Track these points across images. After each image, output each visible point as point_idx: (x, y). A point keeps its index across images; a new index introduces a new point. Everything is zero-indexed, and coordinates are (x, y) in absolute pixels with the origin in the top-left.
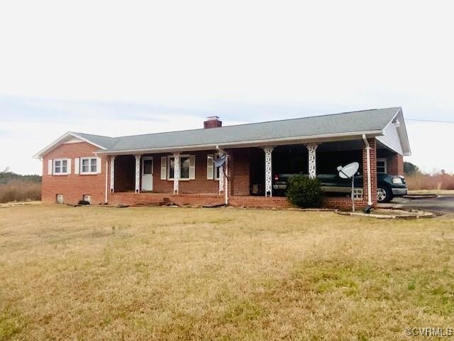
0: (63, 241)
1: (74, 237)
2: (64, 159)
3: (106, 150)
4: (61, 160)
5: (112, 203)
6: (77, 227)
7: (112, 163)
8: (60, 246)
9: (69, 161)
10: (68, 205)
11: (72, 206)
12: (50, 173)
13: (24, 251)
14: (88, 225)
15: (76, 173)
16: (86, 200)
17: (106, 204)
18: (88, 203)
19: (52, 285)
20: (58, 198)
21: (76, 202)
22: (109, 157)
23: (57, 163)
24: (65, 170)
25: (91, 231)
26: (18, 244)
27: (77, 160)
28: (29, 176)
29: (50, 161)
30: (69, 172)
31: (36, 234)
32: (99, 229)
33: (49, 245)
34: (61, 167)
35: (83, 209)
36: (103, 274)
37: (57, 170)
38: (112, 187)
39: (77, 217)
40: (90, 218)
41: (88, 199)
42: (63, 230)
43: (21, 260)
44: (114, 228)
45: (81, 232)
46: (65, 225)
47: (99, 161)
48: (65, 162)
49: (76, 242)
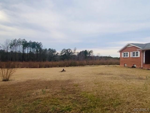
0: (129, 79)
1: (132, 78)
2: (127, 52)
3: (142, 49)
4: (126, 53)
5: (144, 68)
6: (133, 75)
7: (144, 53)
8: (128, 80)
9: (128, 53)
10: (128, 67)
11: (130, 68)
12: (122, 57)
13: (117, 80)
14: (136, 75)
15: (131, 57)
16: (134, 66)
17: (142, 68)
18: (135, 67)
19: (128, 93)
20: (125, 65)
21: (131, 67)
22: (143, 51)
23: (125, 54)
24: (127, 56)
25: (138, 77)
26: (116, 78)
27: (131, 53)
28: (115, 58)
29: (122, 53)
30: (128, 56)
31: (120, 75)
32: (141, 77)
33: (125, 80)
34: (126, 55)
35: (134, 69)
36: (145, 93)
37: (125, 56)
38: (144, 62)
39: (132, 71)
40: (137, 72)
41: (135, 66)
42: (128, 75)
43: (117, 83)
44: (146, 77)
45: (134, 77)
46: (129, 74)
47: (139, 53)
48: (127, 53)
49: (133, 80)
